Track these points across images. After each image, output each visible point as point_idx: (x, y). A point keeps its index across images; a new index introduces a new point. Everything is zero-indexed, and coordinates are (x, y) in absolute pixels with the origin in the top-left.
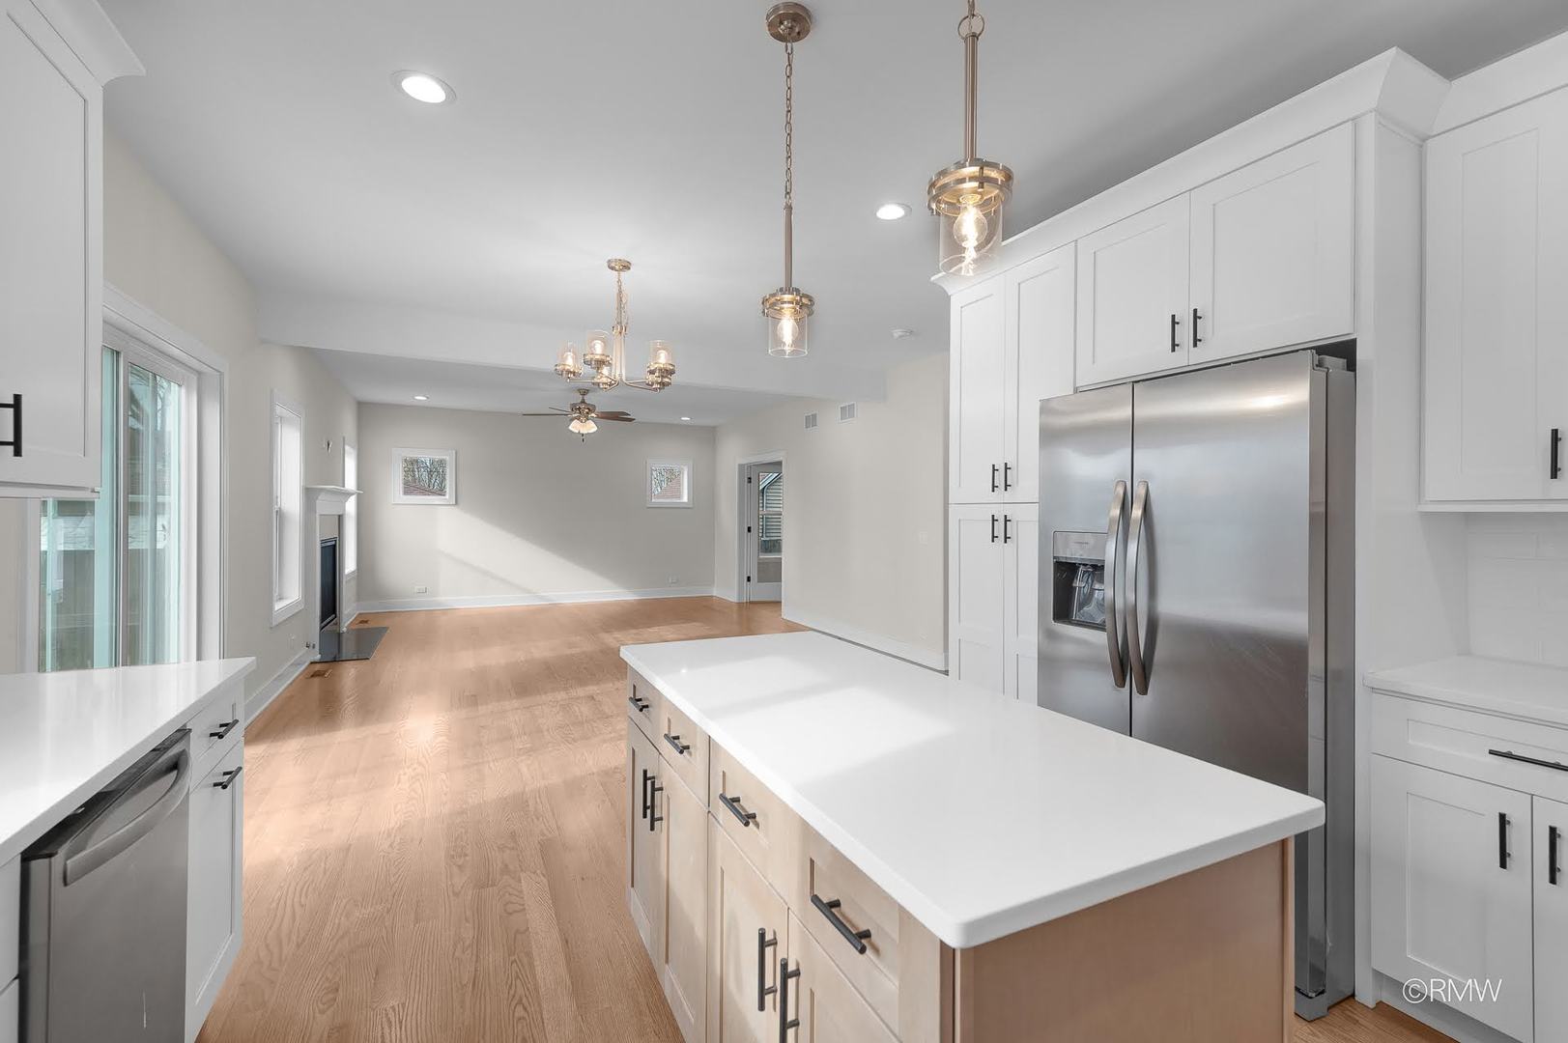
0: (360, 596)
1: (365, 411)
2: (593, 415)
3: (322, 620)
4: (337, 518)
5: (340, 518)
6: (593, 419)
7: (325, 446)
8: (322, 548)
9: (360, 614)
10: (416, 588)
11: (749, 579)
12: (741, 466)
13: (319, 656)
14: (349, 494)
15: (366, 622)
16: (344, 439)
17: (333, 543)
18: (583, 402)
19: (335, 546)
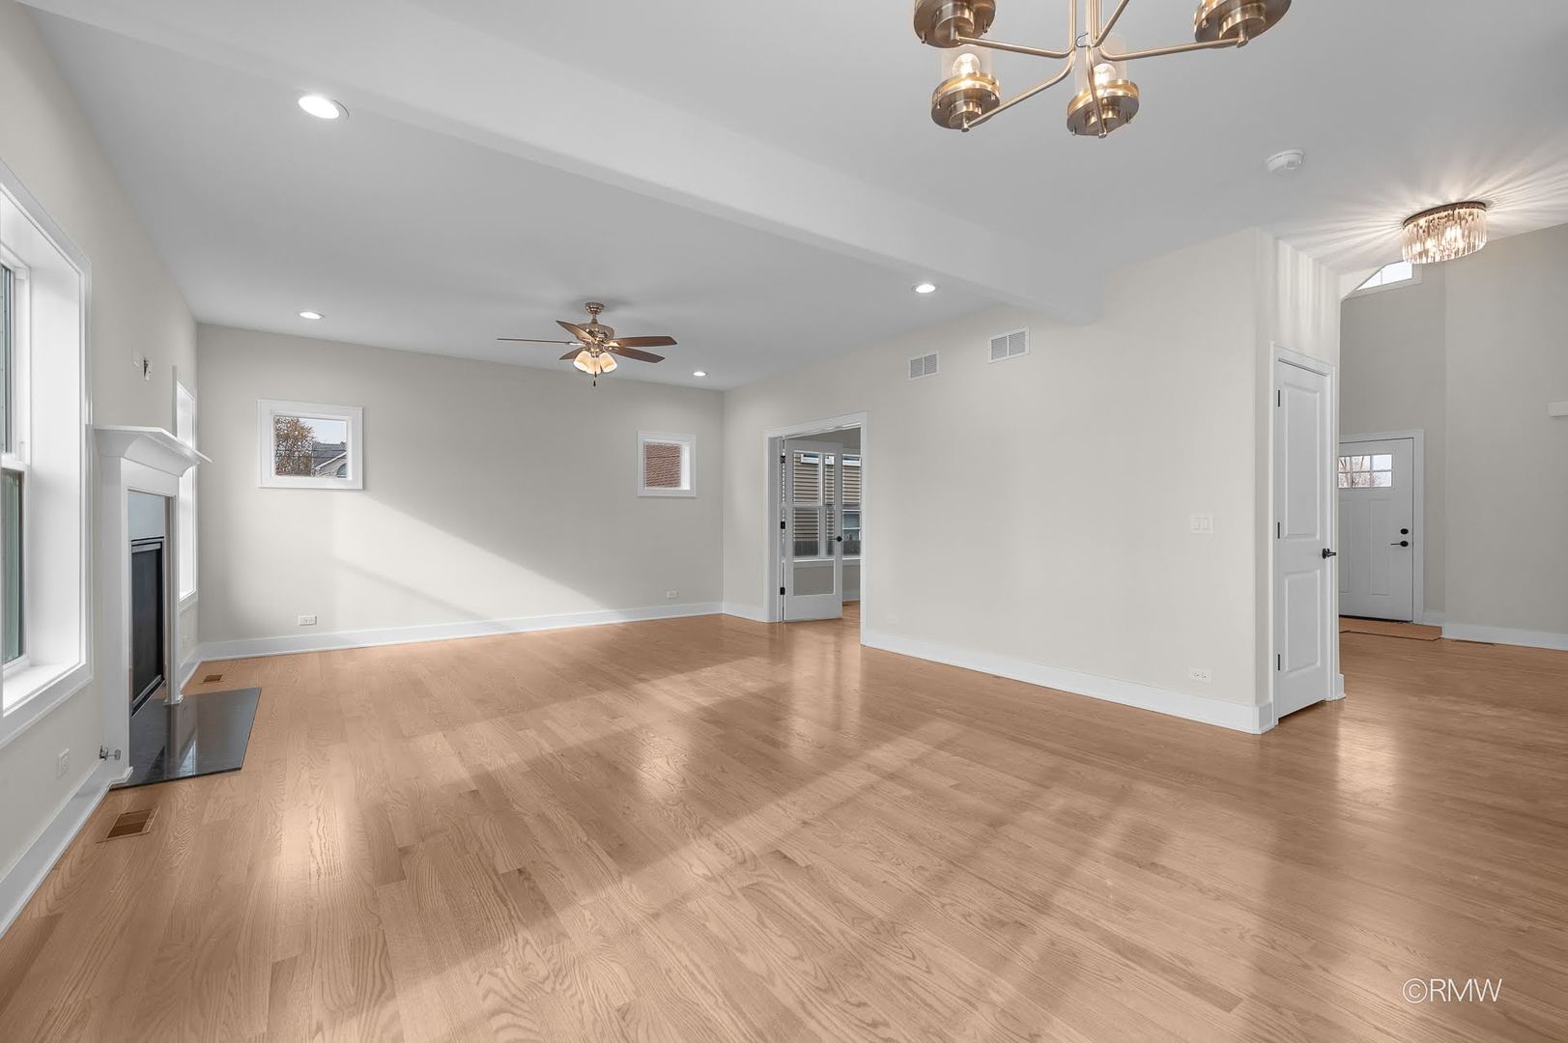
0: (202, 635)
1: (209, 336)
2: (612, 344)
3: (135, 693)
4: (163, 501)
5: (170, 503)
6: (613, 350)
7: (140, 365)
8: (134, 555)
9: (203, 663)
10: (300, 619)
11: (782, 591)
12: (773, 441)
13: (128, 771)
14: (186, 461)
15: (217, 678)
16: (174, 368)
17: (158, 546)
18: (594, 322)
19: (159, 552)
